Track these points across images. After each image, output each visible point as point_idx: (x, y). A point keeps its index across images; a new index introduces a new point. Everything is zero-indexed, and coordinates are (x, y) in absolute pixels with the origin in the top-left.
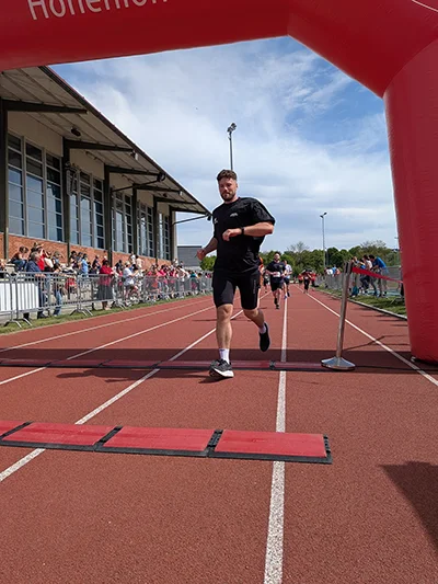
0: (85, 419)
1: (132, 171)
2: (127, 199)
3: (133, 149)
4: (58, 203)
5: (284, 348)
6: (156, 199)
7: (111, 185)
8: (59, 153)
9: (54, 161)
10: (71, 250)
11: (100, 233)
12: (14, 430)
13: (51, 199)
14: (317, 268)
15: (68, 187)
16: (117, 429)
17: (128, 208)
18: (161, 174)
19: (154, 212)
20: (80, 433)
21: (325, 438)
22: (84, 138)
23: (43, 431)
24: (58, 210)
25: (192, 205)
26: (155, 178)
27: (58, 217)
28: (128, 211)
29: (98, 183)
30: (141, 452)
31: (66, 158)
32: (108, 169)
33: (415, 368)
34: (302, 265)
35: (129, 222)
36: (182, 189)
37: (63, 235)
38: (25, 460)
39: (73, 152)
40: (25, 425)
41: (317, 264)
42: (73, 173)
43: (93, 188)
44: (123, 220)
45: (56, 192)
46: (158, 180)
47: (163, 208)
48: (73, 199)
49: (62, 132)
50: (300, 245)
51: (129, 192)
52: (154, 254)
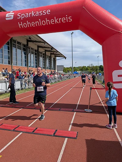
0: (30, 125)
1: (45, 47)
2: (43, 54)
3: (45, 42)
4: (25, 56)
5: (78, 104)
6: (51, 54)
7: (39, 51)
8: (26, 43)
9: (24, 45)
10: (29, 68)
11: (36, 64)
12: (17, 128)
13: (23, 55)
14: (96, 71)
15: (28, 52)
16: (37, 128)
17: (44, 57)
18: (52, 48)
19: (50, 57)
20: (29, 129)
21: (78, 133)
22: (32, 39)
23: (22, 128)
24: (25, 58)
25: (61, 55)
26: (51, 49)
27: (25, 60)
28: (44, 58)
29: (36, 51)
30: (40, 134)
31: (27, 45)
32: (38, 47)
33: (107, 112)
34: (92, 70)
35: (44, 60)
36: (58, 51)
37: (26, 65)
38: (19, 135)
39: (29, 43)
40: (18, 126)
41: (97, 70)
42: (29, 48)
43: (34, 52)
44: (42, 60)
45: (25, 54)
46: (52, 50)
47: (53, 56)
48: (29, 55)
49: (26, 38)
50: (92, 64)
51: (44, 53)
52: (50, 69)
